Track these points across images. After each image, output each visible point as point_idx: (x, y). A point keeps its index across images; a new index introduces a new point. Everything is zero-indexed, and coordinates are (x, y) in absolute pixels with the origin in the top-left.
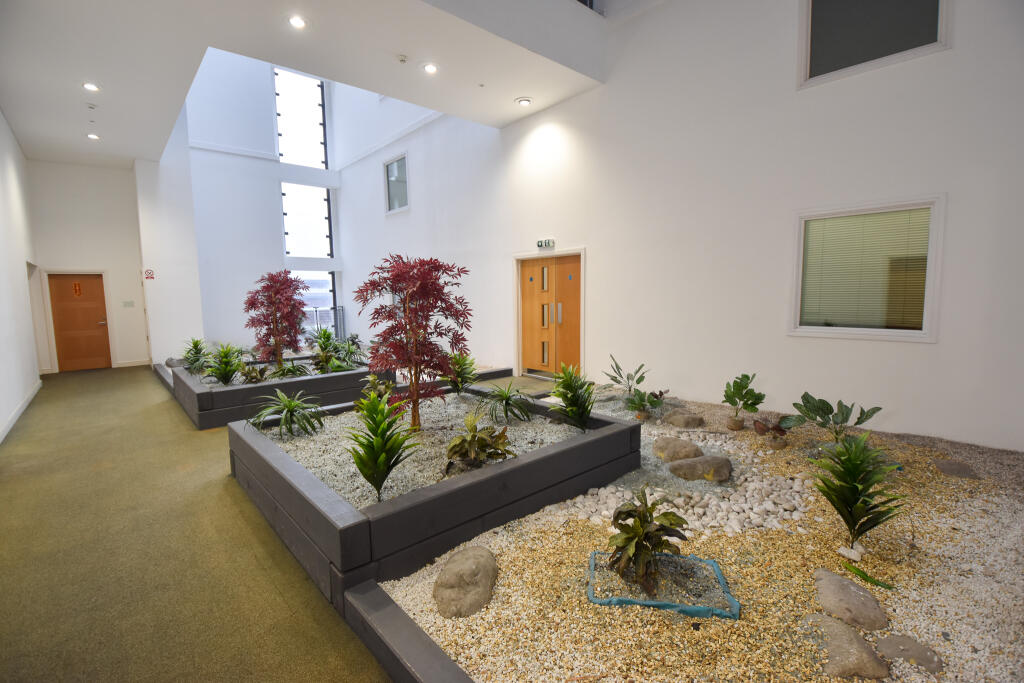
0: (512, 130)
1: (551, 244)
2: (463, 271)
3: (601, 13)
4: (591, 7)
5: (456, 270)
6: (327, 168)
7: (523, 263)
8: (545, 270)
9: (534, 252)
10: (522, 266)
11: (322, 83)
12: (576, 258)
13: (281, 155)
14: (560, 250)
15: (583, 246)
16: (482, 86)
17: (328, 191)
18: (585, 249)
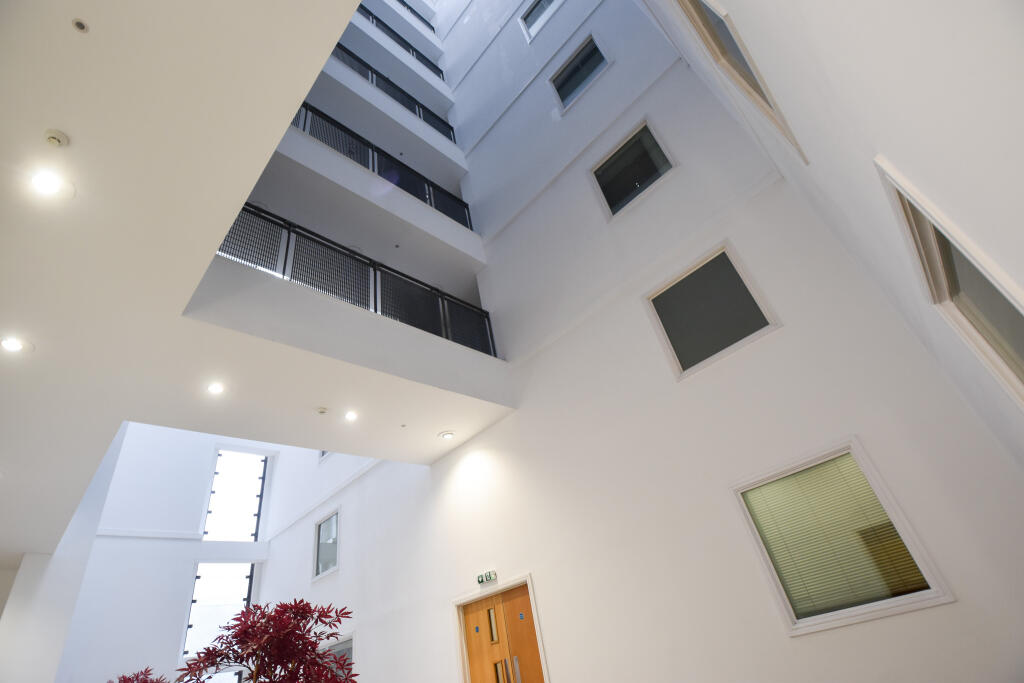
0: (440, 464)
1: (493, 576)
2: (344, 614)
3: (504, 359)
4: (496, 356)
5: (333, 614)
6: (256, 540)
7: (466, 609)
8: (492, 611)
9: (476, 592)
10: (465, 614)
11: (266, 458)
12: (522, 589)
13: (206, 533)
14: (505, 582)
15: (527, 573)
16: (403, 426)
17: (253, 566)
18: (530, 575)
